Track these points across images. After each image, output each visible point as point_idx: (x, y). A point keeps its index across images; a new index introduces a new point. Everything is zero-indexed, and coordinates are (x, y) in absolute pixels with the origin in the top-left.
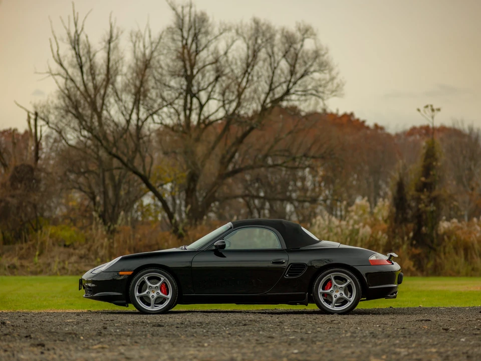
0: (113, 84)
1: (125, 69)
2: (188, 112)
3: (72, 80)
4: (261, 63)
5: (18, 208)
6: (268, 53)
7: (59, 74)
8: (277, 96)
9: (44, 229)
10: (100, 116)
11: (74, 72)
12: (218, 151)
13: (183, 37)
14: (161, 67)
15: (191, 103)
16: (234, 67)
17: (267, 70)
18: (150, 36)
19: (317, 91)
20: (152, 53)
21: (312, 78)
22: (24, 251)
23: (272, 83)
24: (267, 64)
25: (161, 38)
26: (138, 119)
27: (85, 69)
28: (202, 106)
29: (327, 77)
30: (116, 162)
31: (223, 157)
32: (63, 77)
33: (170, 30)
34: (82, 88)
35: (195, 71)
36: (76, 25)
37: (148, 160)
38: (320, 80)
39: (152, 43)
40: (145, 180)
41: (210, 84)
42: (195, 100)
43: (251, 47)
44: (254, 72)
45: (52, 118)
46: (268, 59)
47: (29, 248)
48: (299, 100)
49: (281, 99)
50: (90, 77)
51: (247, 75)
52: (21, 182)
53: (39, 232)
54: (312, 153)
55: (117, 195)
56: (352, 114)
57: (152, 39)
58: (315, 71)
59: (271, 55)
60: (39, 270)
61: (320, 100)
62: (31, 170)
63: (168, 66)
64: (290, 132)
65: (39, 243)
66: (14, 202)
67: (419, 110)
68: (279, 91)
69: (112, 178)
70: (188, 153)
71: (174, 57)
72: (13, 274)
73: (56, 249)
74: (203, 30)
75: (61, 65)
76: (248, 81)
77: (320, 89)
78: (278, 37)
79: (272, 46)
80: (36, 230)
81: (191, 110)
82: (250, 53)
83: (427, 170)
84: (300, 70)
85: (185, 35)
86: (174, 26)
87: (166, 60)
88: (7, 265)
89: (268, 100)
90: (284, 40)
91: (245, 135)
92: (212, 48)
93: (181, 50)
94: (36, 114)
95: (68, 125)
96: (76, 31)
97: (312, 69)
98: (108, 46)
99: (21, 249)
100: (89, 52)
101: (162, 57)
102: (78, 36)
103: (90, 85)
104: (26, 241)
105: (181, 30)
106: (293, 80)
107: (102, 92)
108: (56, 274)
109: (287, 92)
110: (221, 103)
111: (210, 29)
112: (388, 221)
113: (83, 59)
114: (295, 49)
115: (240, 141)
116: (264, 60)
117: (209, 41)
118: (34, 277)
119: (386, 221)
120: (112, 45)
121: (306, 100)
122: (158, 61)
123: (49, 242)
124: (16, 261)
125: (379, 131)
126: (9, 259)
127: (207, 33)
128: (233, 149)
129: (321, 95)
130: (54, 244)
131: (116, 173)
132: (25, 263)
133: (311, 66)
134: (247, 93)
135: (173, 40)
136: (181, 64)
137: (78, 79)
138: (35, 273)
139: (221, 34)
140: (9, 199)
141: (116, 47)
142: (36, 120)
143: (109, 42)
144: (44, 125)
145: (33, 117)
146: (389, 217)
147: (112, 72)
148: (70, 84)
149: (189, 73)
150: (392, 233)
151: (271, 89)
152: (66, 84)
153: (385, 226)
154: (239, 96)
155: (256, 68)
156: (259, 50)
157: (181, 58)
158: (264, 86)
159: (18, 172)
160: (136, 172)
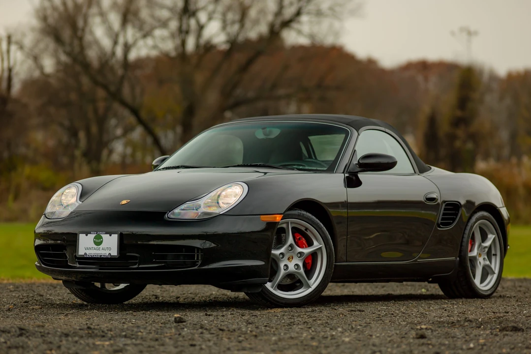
2: (184, 35)
8: (286, 17)
9: (18, 169)
10: (81, 39)
15: (188, 24)
23: (282, 0)
26: (126, 43)
28: (201, 28)
30: (101, 93)
31: (225, 86)
34: (61, 8)
37: (138, 90)
40: (135, 112)
42: (192, 22)
45: (27, 41)
48: (310, 22)
49: (292, 20)
53: (14, 173)
60: (13, 216)
62: (4, 100)
65: (13, 186)
67: (453, 33)
68: (289, 12)
69: (96, 111)
70: (187, 82)
73: (34, 193)
77: (337, 9)
80: (10, 171)
81: (187, 32)
83: (463, 102)
89: (277, 22)
91: (250, 62)
94: (9, 38)
103: (70, 3)
109: (298, 13)
115: (245, 68)
118: (8, 225)
129: (338, 14)
130: (30, 188)
131: (101, 105)
134: (253, 13)
142: (8, 44)
144: (17, 51)
145: (5, 41)
152: (42, 3)
160: (124, 104)
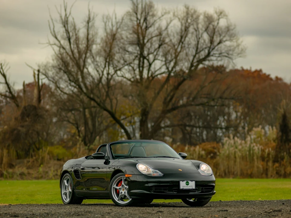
0: (91, 51)
1: (98, 40)
2: (141, 69)
3: (64, 48)
4: (190, 35)
5: (26, 134)
6: (195, 29)
7: (55, 44)
8: (201, 57)
9: (44, 148)
10: (82, 72)
11: (65, 43)
12: (162, 95)
13: (137, 19)
14: (122, 38)
15: (143, 63)
16: (172, 38)
17: (194, 40)
18: (116, 18)
19: (228, 54)
20: (117, 29)
21: (225, 45)
22: (30, 163)
23: (197, 48)
24: (194, 36)
25: (123, 19)
26: (108, 74)
27: (72, 41)
28: (150, 65)
29: (235, 44)
30: (93, 103)
31: (165, 99)
32: (57, 46)
33: (128, 14)
34: (70, 53)
35: (146, 41)
36: (65, 10)
37: (114, 101)
38: (230, 46)
39: (117, 23)
40: (113, 115)
41: (155, 50)
42: (146, 61)
43: (184, 25)
44: (186, 42)
45: (50, 74)
46: (195, 33)
47: (34, 161)
48: (216, 60)
49: (204, 59)
50: (75, 46)
51: (181, 44)
52: (28, 116)
53: (41, 150)
54: (225, 95)
55: (94, 125)
56: (261, 71)
57: (117, 20)
58: (226, 40)
59: (196, 30)
60: (40, 176)
61: (231, 60)
62: (35, 108)
63: (127, 37)
64: (211, 82)
65: (41, 157)
66: (23, 130)
68: (203, 54)
69: (91, 113)
70: (141, 96)
71: (131, 32)
72: (22, 179)
73: (52, 162)
74: (151, 13)
75: (56, 38)
76: (182, 47)
77: (231, 52)
78: (202, 17)
79: (197, 24)
80: (38, 149)
81: (143, 67)
82: (183, 28)
84: (217, 39)
85: (139, 17)
86: (131, 11)
87: (126, 34)
88: (18, 173)
89: (195, 60)
90: (206, 20)
91: (180, 84)
92: (157, 25)
93: (136, 27)
94: (39, 71)
95: (61, 78)
96: (66, 15)
97: (224, 39)
98: (87, 25)
99: (28, 162)
100: (75, 29)
101: (123, 32)
102: (67, 18)
103: (76, 51)
104: (32, 157)
105: (136, 14)
106: (212, 47)
107: (84, 56)
108: (51, 179)
109: (209, 55)
110: (163, 63)
111: (155, 13)
112: (276, 141)
113: (71, 34)
114: (213, 26)
115: (176, 88)
116: (192, 33)
117: (155, 21)
118: (36, 181)
119: (274, 141)
120: (90, 24)
121: (221, 60)
122: (121, 35)
123: (47, 157)
124: (25, 170)
125: (279, 82)
126: (20, 169)
127: (153, 15)
128: (172, 94)
129: (230, 56)
130: (50, 159)
131: (93, 110)
132: (31, 171)
133: (224, 36)
134: (182, 55)
135: (131, 20)
136: (136, 36)
137: (67, 47)
138: (37, 178)
139: (163, 16)
140: (20, 128)
141: (93, 25)
142: (38, 75)
143: (88, 22)
144: (44, 79)
145: (36, 73)
146: (277, 138)
147: (90, 42)
148: (62, 50)
149: (142, 42)
150: (279, 149)
151: (197, 53)
152: (60, 51)
153: (274, 144)
154: (176, 57)
155: (187, 39)
156: (189, 26)
157: (136, 32)
158: (192, 51)
159: (26, 110)
160: (106, 110)
